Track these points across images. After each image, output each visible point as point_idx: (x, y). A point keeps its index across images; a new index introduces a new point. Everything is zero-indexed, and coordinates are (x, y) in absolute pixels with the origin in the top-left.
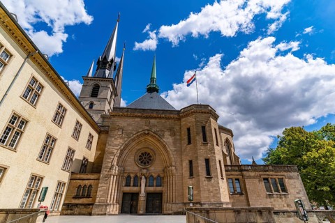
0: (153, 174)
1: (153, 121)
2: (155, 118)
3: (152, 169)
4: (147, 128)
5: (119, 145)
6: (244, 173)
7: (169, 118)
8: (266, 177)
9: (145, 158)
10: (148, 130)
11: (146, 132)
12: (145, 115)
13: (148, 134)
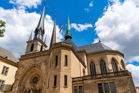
0: (37, 89)
1: (37, 59)
2: (38, 56)
3: (37, 85)
4: (34, 63)
5: (21, 75)
6: (84, 81)
7: (44, 55)
8: (100, 82)
9: (35, 80)
10: (34, 64)
11: (33, 65)
12: (33, 56)
13: (35, 66)
